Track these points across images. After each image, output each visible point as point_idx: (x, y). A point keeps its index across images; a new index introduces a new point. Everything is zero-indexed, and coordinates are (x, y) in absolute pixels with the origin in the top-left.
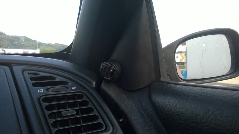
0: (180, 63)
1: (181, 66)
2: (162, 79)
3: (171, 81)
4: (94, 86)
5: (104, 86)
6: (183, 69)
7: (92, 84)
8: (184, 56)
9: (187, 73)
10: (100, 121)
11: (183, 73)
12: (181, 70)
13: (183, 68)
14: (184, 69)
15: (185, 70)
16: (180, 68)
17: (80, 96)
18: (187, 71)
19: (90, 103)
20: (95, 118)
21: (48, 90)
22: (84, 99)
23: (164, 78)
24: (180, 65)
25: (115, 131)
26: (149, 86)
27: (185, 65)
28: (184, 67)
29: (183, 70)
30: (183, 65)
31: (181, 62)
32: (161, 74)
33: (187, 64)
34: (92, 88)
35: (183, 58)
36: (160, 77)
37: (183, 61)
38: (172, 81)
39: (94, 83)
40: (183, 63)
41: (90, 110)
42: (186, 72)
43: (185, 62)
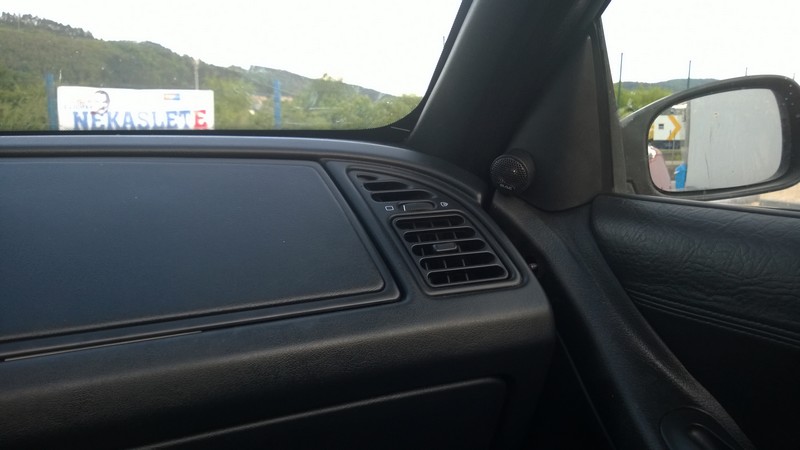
0: (667, 142)
1: (669, 151)
2: (617, 190)
3: (634, 195)
4: (479, 201)
5: (498, 203)
6: (675, 159)
7: (476, 198)
8: (682, 124)
9: (686, 172)
10: (498, 263)
11: (676, 172)
12: (669, 163)
13: (678, 157)
14: (681, 159)
15: (681, 163)
16: (666, 157)
17: (456, 220)
18: (686, 166)
19: (477, 233)
20: (488, 258)
21: (400, 206)
22: (465, 226)
23: (621, 188)
24: (667, 148)
25: (525, 279)
26: (591, 202)
27: (683, 149)
28: (680, 154)
29: (675, 163)
30: (677, 150)
31: (672, 142)
32: (615, 180)
33: (688, 146)
34: (476, 205)
35: (678, 127)
36: (613, 185)
37: (678, 137)
38: (637, 193)
39: (479, 196)
40: (678, 144)
41: (479, 245)
42: (683, 169)
43: (683, 141)
